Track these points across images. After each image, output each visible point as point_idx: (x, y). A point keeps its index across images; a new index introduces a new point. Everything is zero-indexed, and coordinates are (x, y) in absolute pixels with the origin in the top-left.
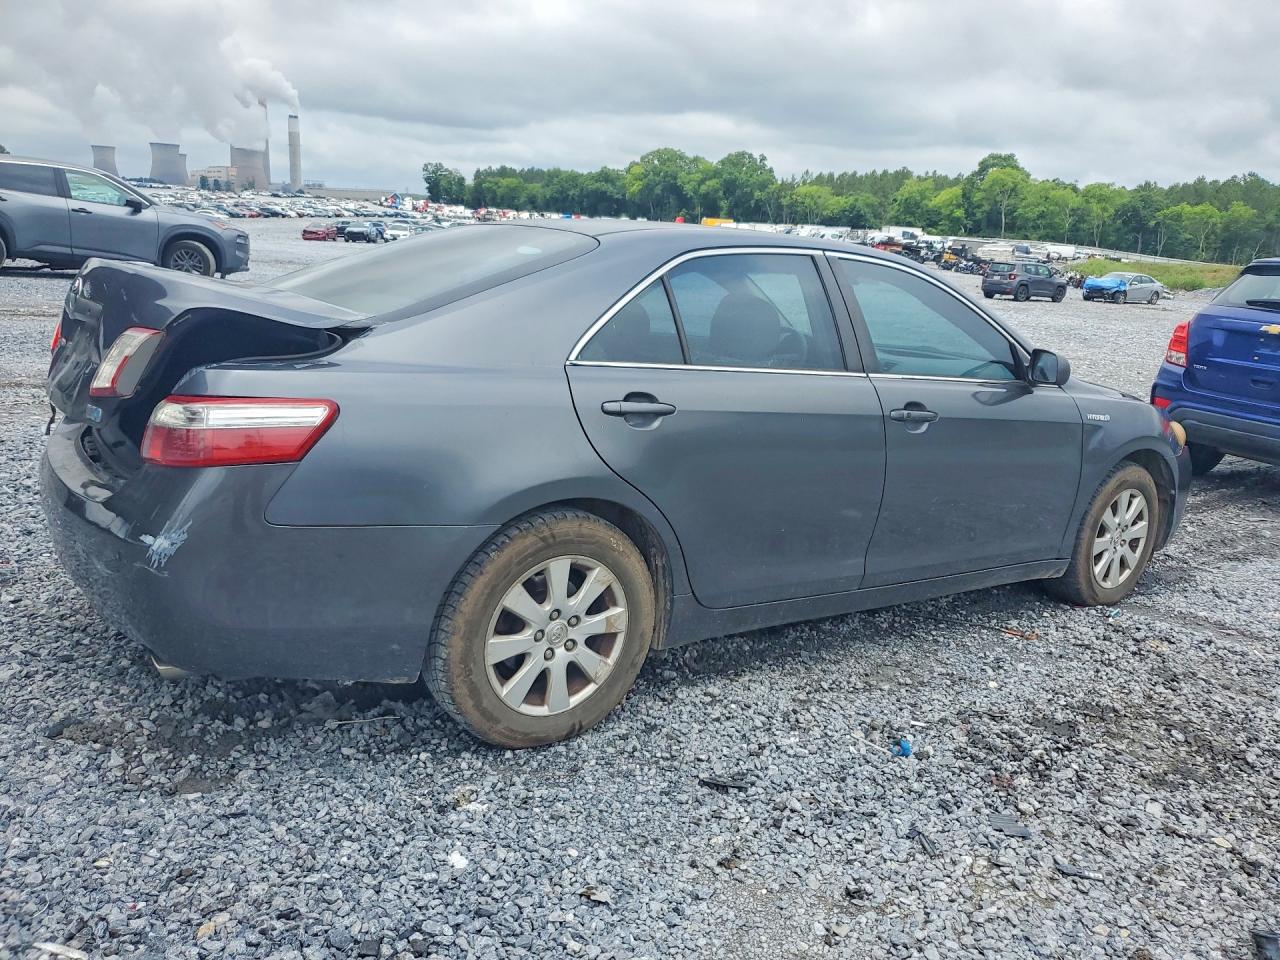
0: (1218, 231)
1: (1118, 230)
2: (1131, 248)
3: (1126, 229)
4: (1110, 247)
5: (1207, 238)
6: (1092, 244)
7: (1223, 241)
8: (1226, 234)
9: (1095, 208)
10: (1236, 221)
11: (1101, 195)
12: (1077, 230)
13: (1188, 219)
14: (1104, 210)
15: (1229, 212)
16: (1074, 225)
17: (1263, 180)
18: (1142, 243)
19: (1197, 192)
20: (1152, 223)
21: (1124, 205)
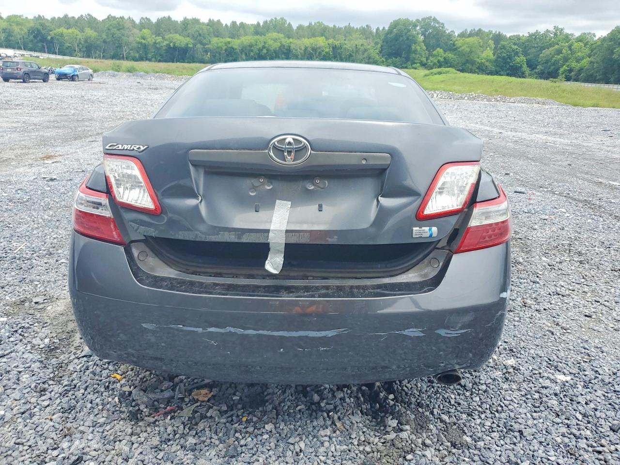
0: (83, 43)
1: (32, 41)
2: (42, 50)
3: (36, 41)
4: (31, 50)
5: (78, 46)
6: (20, 48)
7: (86, 47)
8: (87, 44)
9: (16, 29)
10: (90, 38)
11: (17, 21)
12: (10, 41)
13: (67, 36)
14: (21, 29)
15: (85, 33)
16: (7, 38)
17: (95, 18)
18: (47, 48)
19: (66, 22)
20: (49, 38)
21: (32, 27)
